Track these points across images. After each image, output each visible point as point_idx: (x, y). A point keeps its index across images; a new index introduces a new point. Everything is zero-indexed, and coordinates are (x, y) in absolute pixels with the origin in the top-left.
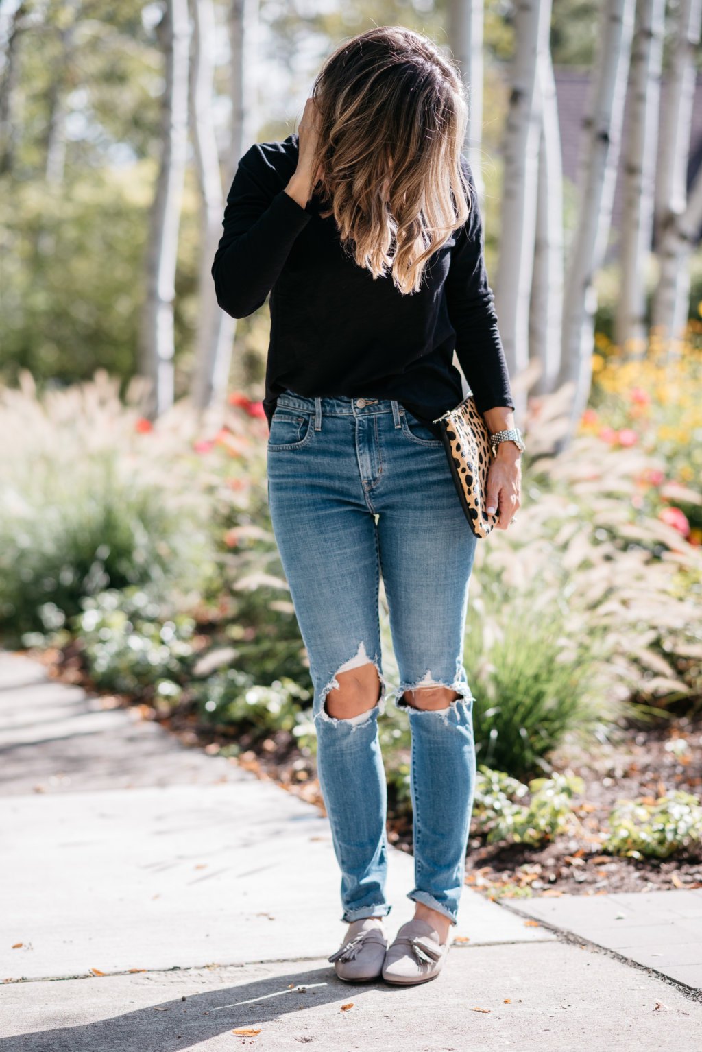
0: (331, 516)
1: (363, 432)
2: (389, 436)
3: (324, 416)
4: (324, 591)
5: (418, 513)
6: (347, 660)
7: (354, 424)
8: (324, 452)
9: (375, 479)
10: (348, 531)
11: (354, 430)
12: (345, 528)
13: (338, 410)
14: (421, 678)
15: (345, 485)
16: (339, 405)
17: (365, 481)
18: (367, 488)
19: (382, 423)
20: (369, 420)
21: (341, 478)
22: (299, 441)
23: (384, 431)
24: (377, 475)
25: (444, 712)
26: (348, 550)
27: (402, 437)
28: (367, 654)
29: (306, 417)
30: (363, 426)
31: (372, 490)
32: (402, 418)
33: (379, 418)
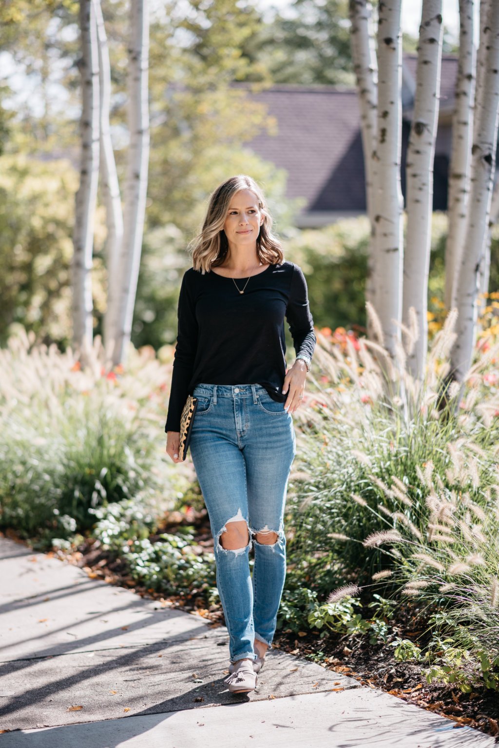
0: (222, 444)
1: (238, 405)
2: (251, 408)
3: (218, 397)
4: (219, 481)
5: (264, 451)
6: (232, 517)
7: (233, 401)
8: (219, 416)
9: (243, 431)
10: (230, 452)
11: (233, 405)
12: (229, 450)
13: (225, 394)
14: (262, 528)
15: (228, 433)
16: (225, 391)
17: (238, 432)
18: (239, 436)
19: (248, 401)
20: (241, 399)
21: (226, 430)
22: (205, 410)
23: (249, 405)
24: (245, 429)
25: (272, 546)
26: (231, 461)
27: (258, 408)
28: (243, 515)
29: (209, 398)
30: (238, 402)
31: (242, 437)
32: (257, 399)
33: (246, 399)
